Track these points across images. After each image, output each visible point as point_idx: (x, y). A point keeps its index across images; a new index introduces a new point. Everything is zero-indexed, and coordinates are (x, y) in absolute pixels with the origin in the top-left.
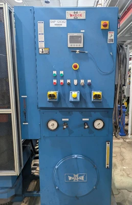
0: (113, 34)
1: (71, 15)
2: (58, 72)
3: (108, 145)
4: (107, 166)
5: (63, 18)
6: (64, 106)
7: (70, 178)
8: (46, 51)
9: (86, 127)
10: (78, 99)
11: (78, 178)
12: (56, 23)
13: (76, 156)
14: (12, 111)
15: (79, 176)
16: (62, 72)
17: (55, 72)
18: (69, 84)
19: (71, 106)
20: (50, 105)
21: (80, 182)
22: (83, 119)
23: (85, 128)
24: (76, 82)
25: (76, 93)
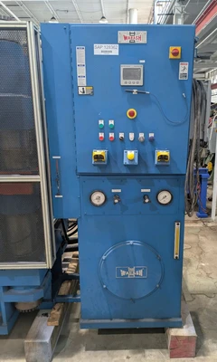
0: (187, 67)
1: (125, 38)
2: (106, 122)
3: (177, 227)
4: (175, 256)
5: (114, 41)
6: (114, 171)
7: (123, 273)
8: (88, 90)
9: (147, 201)
10: (136, 161)
11: (134, 273)
12: (103, 49)
13: (131, 242)
14: (41, 178)
15: (136, 269)
16: (111, 122)
17: (101, 122)
18: (122, 140)
19: (124, 171)
20: (96, 170)
21: (137, 279)
22: (142, 191)
23: (145, 203)
24: (132, 136)
25: (133, 152)
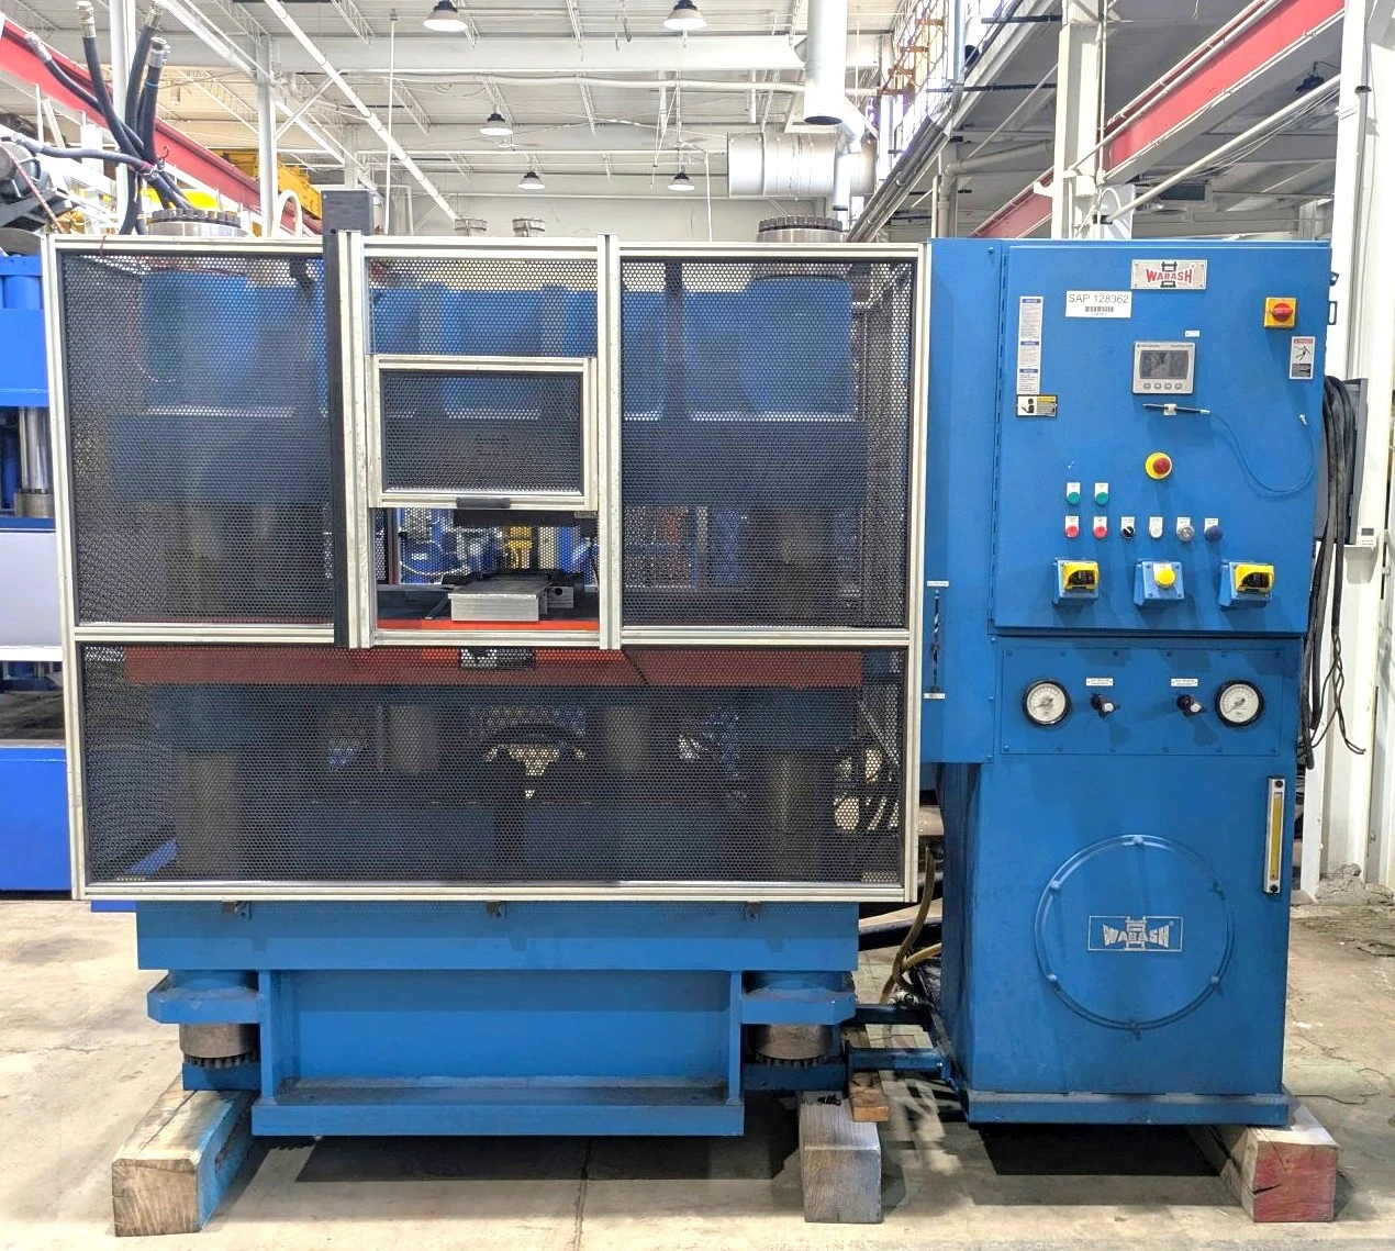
0: (1311, 347)
1: (1151, 276)
2: (1087, 488)
3: (1276, 792)
4: (1269, 883)
5: (1122, 283)
6: (1101, 622)
8: (1042, 406)
9: (1196, 708)
11: (1143, 938)
12: (1091, 302)
13: (1138, 838)
14: (912, 638)
15: (1151, 925)
16: (1101, 488)
17: (1073, 488)
18: (1127, 534)
19: (1130, 621)
20: (1048, 620)
21: (1153, 954)
22: (1175, 682)
23: (1189, 713)
24: (1156, 526)
25: (1168, 566)
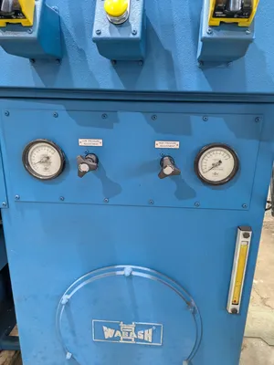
4: (230, 307)
7: (109, 333)
9: (168, 170)
11: (133, 335)
13: (128, 269)
22: (159, 144)
